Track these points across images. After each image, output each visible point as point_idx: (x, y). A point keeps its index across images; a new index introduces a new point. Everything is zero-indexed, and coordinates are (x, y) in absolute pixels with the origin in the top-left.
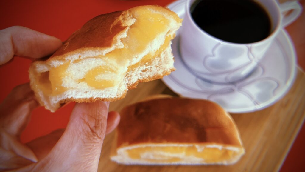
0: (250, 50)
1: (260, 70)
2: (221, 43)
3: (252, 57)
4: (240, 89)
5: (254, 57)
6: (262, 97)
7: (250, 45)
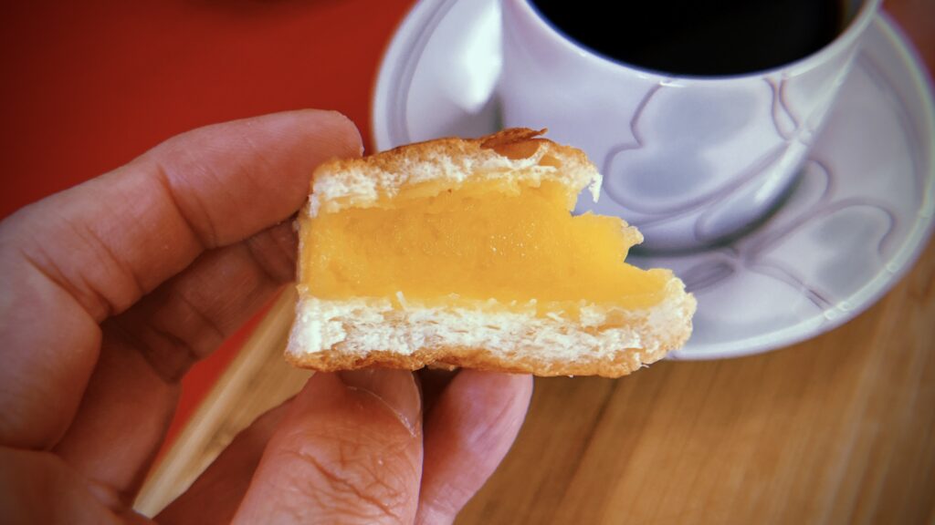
0: (778, 92)
1: (818, 179)
2: (662, 84)
3: (788, 125)
4: (752, 259)
5: (796, 123)
6: (843, 275)
7: (776, 76)
